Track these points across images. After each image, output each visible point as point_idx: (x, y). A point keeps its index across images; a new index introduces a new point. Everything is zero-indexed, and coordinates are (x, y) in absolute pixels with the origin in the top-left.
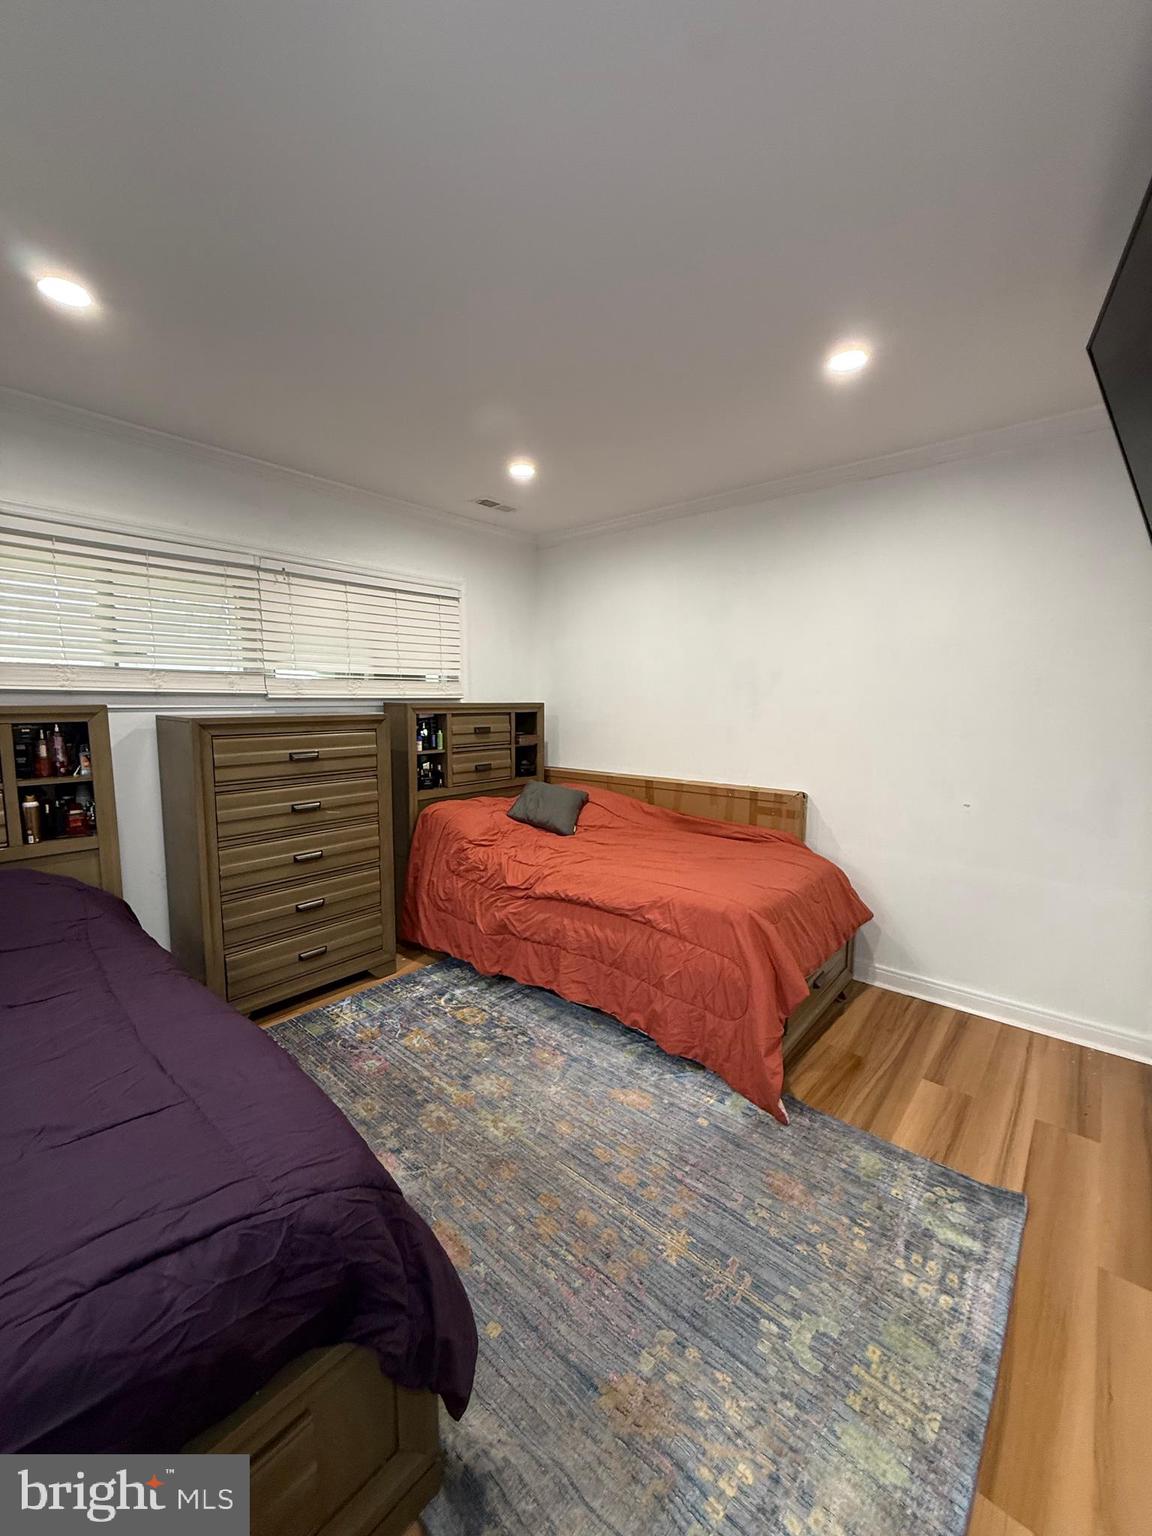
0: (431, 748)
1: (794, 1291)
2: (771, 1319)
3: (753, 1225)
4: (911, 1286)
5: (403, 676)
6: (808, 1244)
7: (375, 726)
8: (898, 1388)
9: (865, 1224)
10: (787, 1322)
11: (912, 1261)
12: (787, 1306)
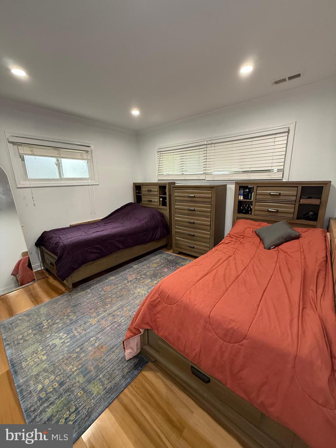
0: (248, 199)
1: (69, 344)
2: (66, 337)
3: (91, 339)
4: (50, 378)
5: (251, 171)
6: (78, 352)
7: (212, 189)
8: (35, 360)
9: (76, 372)
10: (63, 340)
11: (56, 383)
12: (66, 341)
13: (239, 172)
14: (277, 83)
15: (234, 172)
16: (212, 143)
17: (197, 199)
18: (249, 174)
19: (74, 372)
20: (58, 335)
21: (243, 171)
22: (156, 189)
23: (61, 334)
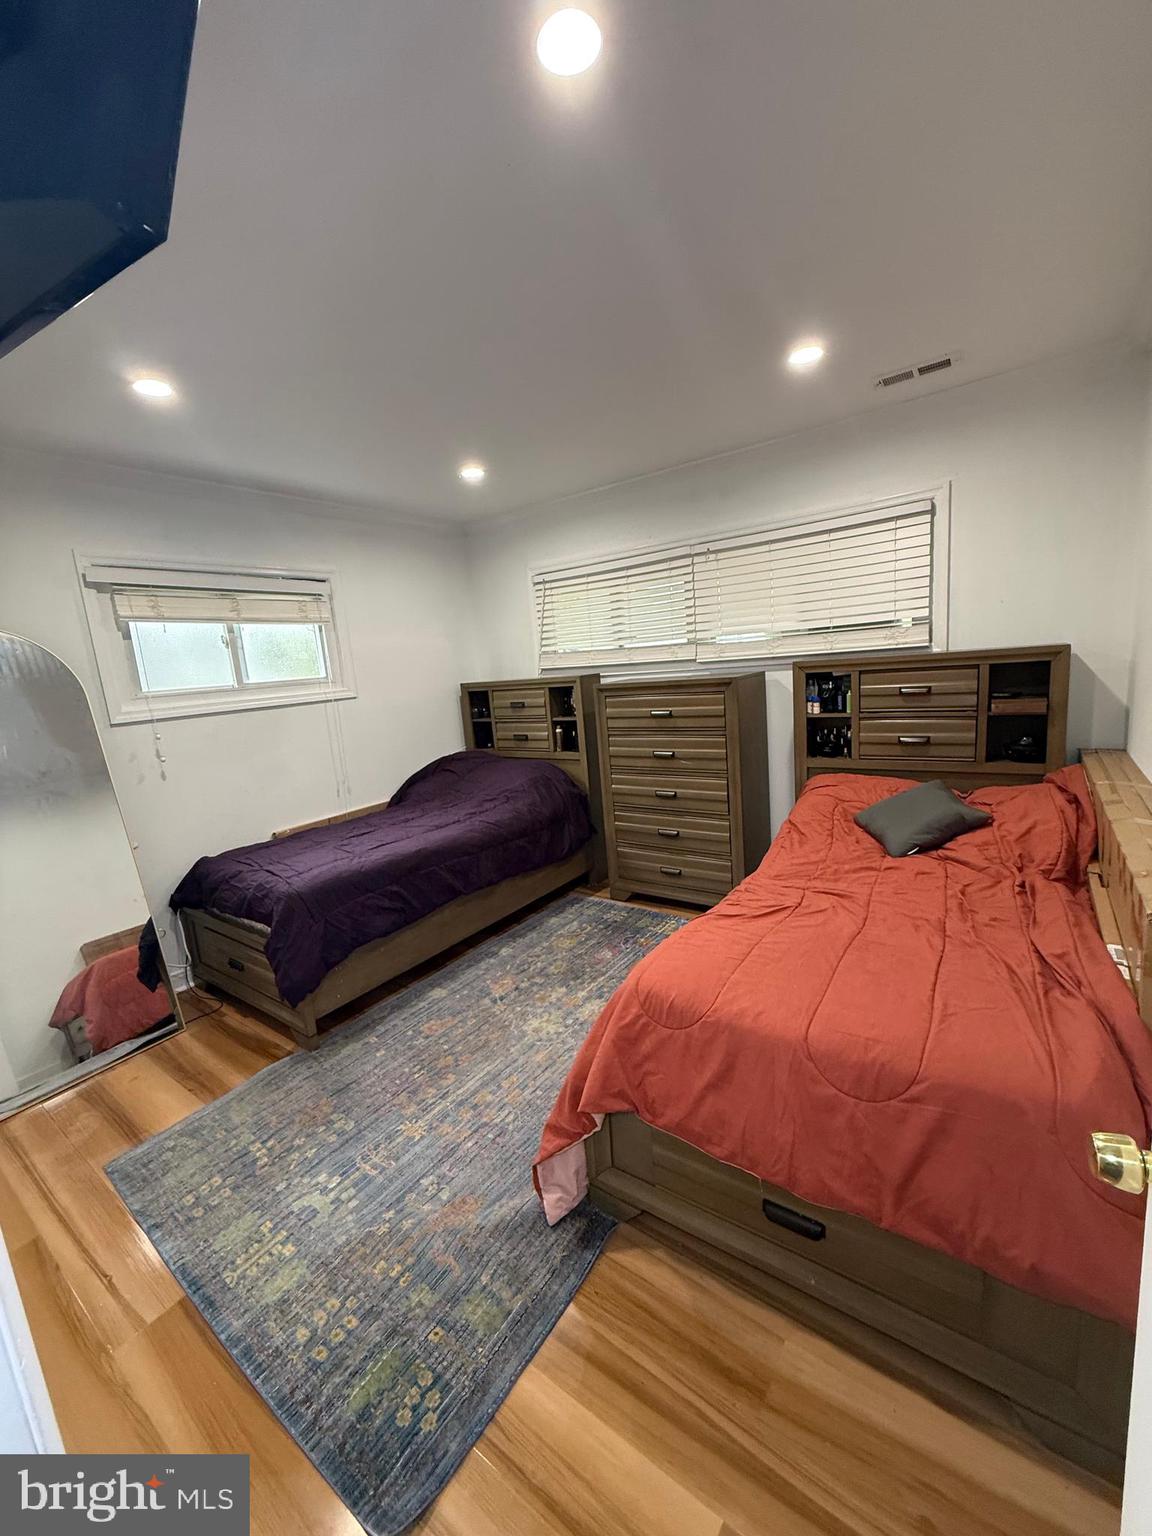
1: (353, 1204)
2: (339, 1184)
3: (421, 1181)
4: (328, 1305)
7: (722, 689)
8: (261, 1261)
10: (332, 1195)
12: (344, 1196)
13: (799, 631)
14: (887, 382)
15: (783, 632)
16: (709, 552)
17: (680, 723)
18: (832, 637)
19: (398, 1279)
20: (313, 1182)
21: (810, 630)
22: (542, 698)
23: (322, 1178)
